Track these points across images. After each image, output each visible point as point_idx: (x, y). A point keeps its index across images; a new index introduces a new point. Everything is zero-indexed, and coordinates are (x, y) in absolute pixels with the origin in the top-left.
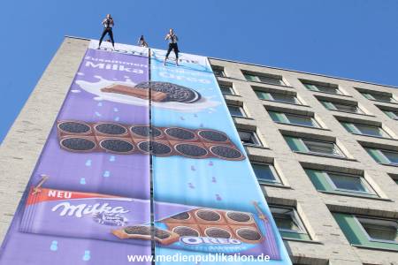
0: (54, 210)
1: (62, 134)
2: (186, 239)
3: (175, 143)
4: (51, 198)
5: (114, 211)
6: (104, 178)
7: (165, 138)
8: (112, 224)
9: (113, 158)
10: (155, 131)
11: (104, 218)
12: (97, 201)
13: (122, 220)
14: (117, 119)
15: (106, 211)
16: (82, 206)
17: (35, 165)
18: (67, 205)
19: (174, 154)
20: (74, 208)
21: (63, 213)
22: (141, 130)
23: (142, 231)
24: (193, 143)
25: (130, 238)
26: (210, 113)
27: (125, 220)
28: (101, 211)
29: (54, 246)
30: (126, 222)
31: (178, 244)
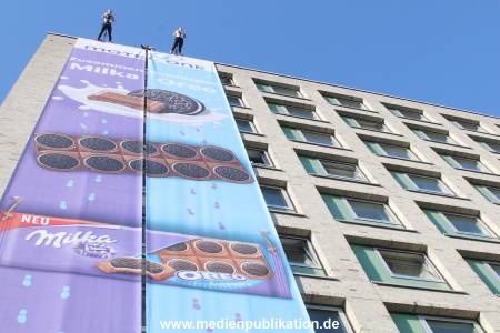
0: (28, 238)
1: (40, 149)
2: (182, 274)
3: (173, 162)
4: (25, 225)
5: (99, 240)
6: (88, 202)
7: (161, 156)
8: (96, 256)
9: (99, 179)
10: (149, 147)
11: (87, 248)
12: (80, 229)
13: (108, 251)
15: (90, 241)
16: (61, 235)
17: (6, 185)
18: (43, 233)
19: (172, 174)
20: (51, 236)
21: (38, 243)
22: (133, 146)
23: (131, 264)
24: (194, 163)
25: (119, 272)
26: (215, 128)
27: (112, 251)
28: (83, 240)
29: (27, 281)
30: (113, 254)
31: (174, 279)
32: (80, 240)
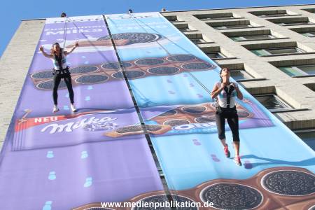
0: (43, 130)
1: (36, 81)
2: (178, 128)
3: (147, 69)
4: (38, 123)
5: (102, 120)
6: (86, 102)
7: (136, 67)
8: (103, 130)
9: (90, 88)
10: (123, 64)
11: (93, 127)
12: (83, 118)
13: (112, 125)
14: (87, 63)
15: (94, 122)
17: (15, 104)
18: (55, 126)
19: (148, 75)
20: (62, 127)
21: (53, 131)
22: (112, 66)
23: (136, 129)
25: (124, 136)
26: (174, 43)
27: (115, 124)
28: (89, 123)
29: (50, 154)
30: (116, 126)
31: (172, 132)
32: (86, 123)
